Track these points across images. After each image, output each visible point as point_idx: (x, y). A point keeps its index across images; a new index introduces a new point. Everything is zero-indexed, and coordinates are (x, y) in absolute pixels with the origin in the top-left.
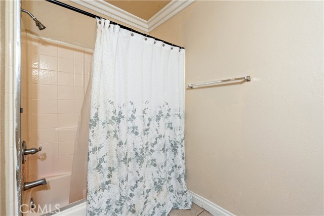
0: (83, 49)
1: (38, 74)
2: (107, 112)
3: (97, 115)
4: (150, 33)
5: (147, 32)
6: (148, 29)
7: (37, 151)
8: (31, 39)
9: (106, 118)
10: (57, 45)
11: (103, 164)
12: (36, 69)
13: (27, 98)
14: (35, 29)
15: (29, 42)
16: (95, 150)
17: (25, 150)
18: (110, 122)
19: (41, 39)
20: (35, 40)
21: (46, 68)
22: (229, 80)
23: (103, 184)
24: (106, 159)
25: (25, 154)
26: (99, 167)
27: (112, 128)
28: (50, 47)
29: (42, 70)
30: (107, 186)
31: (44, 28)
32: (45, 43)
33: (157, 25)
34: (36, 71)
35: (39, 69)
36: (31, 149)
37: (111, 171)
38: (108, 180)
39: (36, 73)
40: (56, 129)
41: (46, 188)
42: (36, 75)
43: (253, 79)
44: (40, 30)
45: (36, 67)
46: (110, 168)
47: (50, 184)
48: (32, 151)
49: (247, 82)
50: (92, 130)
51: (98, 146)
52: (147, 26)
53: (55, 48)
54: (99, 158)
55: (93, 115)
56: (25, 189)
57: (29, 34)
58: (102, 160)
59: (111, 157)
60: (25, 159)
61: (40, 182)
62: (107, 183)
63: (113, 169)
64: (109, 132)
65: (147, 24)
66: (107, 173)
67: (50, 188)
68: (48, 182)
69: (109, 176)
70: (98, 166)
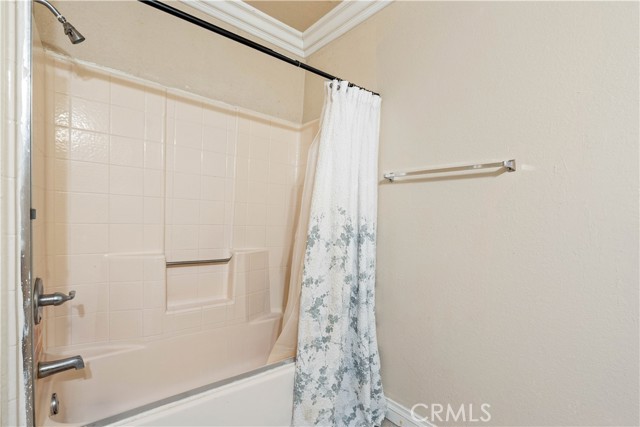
0: (164, 90)
1: (67, 139)
2: (334, 227)
3: (316, 230)
4: (307, 58)
5: (301, 57)
6: (304, 50)
7: (65, 299)
8: (53, 63)
9: (333, 236)
10: (110, 79)
11: (320, 307)
12: (65, 127)
13: (45, 189)
14: (64, 40)
15: (49, 69)
16: (309, 281)
17: (41, 297)
18: (338, 243)
19: (76, 64)
20: (61, 66)
21: (85, 126)
22: (471, 167)
23: (317, 339)
24: (326, 301)
25: (41, 304)
26: (314, 311)
27: (339, 252)
28: (95, 81)
29: (77, 130)
30: (323, 345)
31: (83, 39)
32: (83, 72)
33: (323, 43)
34: (63, 132)
35: (69, 128)
36: (53, 295)
37: (332, 322)
38: (326, 335)
39: (64, 135)
40: (106, 255)
41: (84, 376)
42: (64, 141)
43: (521, 167)
44: (74, 43)
45: (64, 123)
46: (330, 316)
47: (92, 367)
48: (56, 298)
49: (507, 174)
50: (308, 251)
51: (315, 278)
52: (301, 44)
53: (106, 84)
54: (315, 297)
55: (311, 229)
56: (40, 375)
57: (49, 52)
58: (319, 302)
59: (334, 299)
60: (39, 314)
61: (72, 361)
62: (325, 340)
63: (337, 319)
64: (334, 258)
65: (303, 38)
66: (326, 323)
67: (90, 377)
68: (88, 363)
69: (329, 330)
70: (313, 309)
